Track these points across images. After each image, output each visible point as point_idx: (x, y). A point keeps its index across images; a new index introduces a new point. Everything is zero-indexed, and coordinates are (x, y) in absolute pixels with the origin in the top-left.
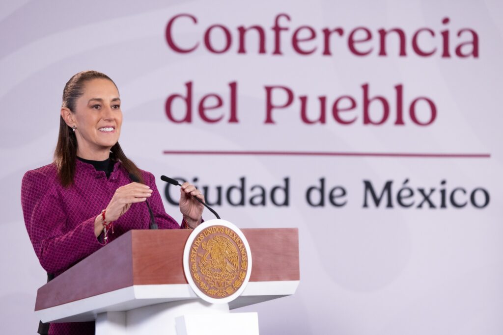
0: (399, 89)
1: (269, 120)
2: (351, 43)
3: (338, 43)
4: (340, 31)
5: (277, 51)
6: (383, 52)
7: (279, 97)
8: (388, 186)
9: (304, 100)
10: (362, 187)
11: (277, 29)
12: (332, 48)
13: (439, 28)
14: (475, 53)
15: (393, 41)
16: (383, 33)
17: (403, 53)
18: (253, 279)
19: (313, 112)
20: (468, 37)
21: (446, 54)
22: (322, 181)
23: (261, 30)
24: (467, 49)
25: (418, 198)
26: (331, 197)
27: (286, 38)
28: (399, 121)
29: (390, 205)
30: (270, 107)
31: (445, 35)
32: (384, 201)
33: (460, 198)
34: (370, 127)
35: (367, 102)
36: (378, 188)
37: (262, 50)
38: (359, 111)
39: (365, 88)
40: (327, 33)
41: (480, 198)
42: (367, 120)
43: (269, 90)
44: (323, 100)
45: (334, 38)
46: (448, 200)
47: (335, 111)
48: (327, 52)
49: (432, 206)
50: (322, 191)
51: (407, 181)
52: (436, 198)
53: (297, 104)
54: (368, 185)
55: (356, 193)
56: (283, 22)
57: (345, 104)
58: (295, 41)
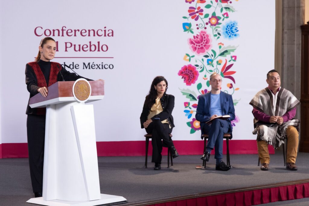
0: (99, 43)
1: (66, 51)
2: (81, 33)
3: (78, 33)
4: (79, 30)
5: (63, 35)
6: (89, 35)
7: (69, 45)
8: (89, 64)
9: (75, 45)
10: (83, 64)
11: (63, 30)
12: (76, 35)
13: (103, 29)
14: (112, 35)
15: (92, 32)
16: (89, 31)
17: (94, 35)
18: (92, 95)
19: (77, 48)
20: (111, 31)
21: (105, 36)
22: (73, 63)
23: (58, 30)
24: (110, 34)
25: (96, 67)
26: (75, 67)
27: (65, 32)
28: (99, 50)
29: (89, 68)
30: (66, 47)
31: (105, 31)
32: (88, 67)
33: (106, 67)
34: (91, 52)
35: (91, 46)
36: (87, 65)
37: (59, 35)
38: (89, 48)
39: (90, 42)
40: (75, 31)
41: (111, 67)
42: (91, 50)
43: (66, 43)
44: (80, 45)
45: (77, 32)
46: (103, 67)
47: (83, 48)
48: (75, 35)
49: (100, 68)
50: (73, 65)
51: (93, 63)
52: (101, 67)
53: (73, 46)
54: (84, 64)
55: (81, 66)
56: (64, 28)
57: (85, 46)
58: (67, 33)
